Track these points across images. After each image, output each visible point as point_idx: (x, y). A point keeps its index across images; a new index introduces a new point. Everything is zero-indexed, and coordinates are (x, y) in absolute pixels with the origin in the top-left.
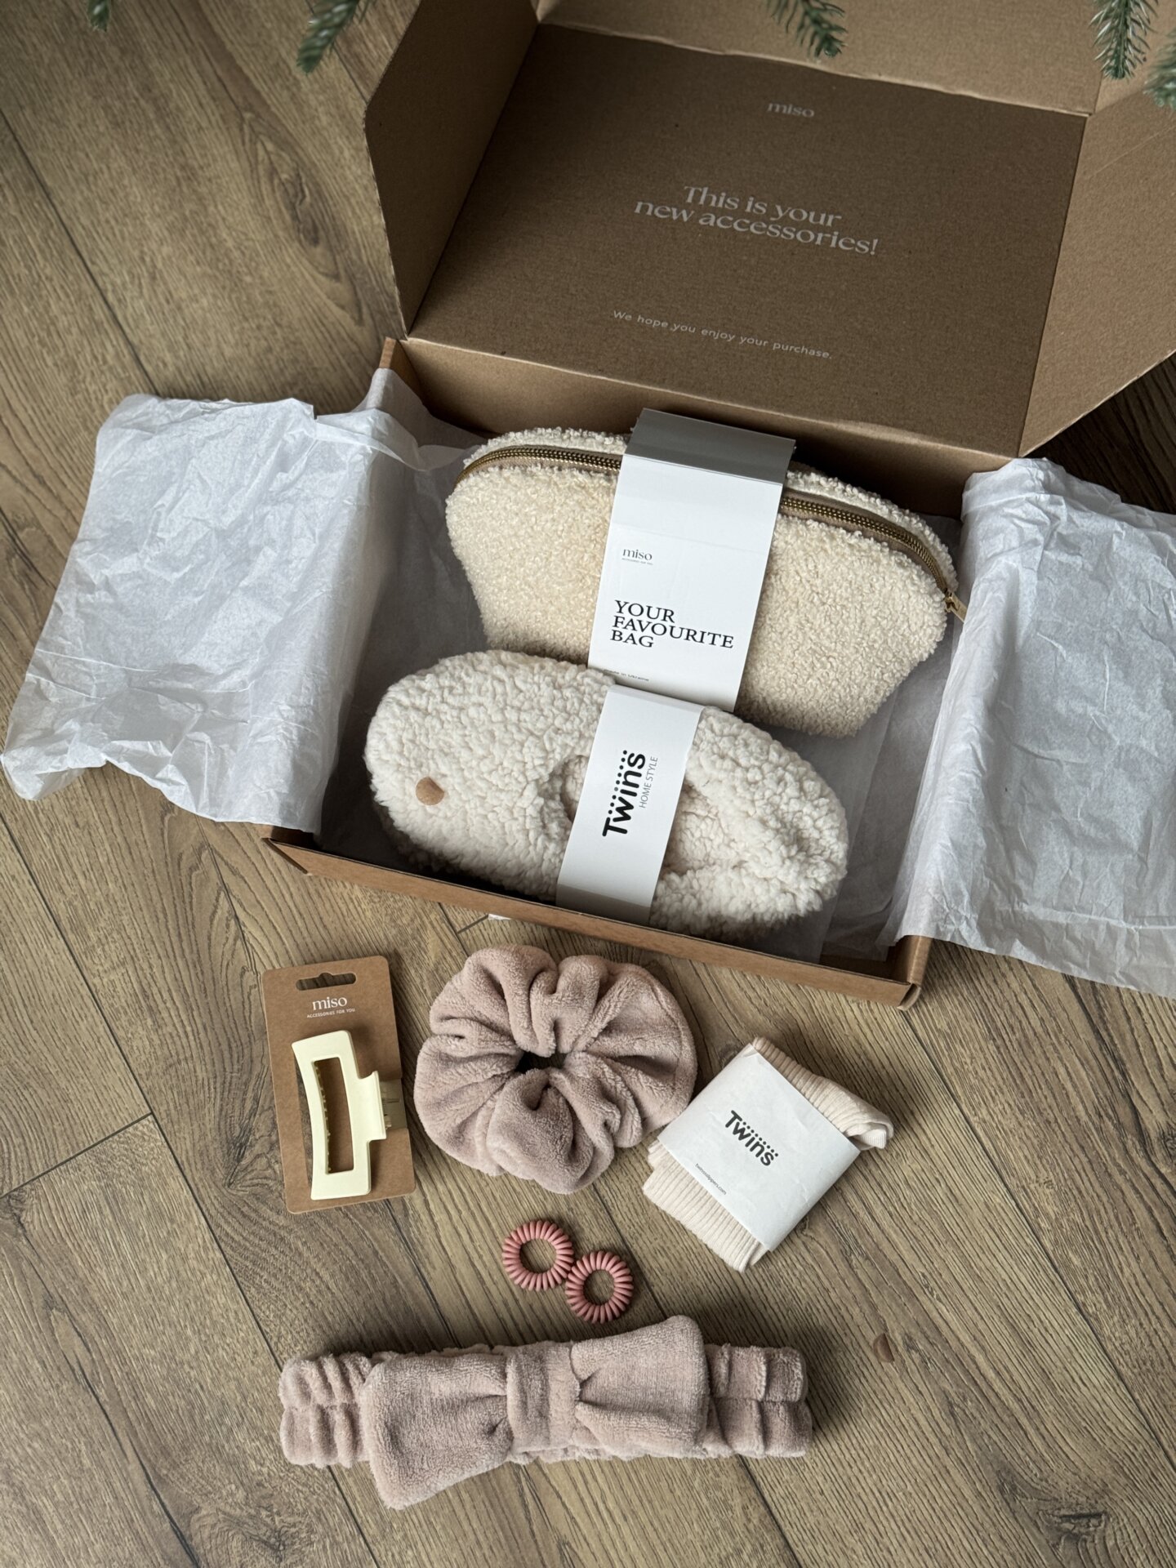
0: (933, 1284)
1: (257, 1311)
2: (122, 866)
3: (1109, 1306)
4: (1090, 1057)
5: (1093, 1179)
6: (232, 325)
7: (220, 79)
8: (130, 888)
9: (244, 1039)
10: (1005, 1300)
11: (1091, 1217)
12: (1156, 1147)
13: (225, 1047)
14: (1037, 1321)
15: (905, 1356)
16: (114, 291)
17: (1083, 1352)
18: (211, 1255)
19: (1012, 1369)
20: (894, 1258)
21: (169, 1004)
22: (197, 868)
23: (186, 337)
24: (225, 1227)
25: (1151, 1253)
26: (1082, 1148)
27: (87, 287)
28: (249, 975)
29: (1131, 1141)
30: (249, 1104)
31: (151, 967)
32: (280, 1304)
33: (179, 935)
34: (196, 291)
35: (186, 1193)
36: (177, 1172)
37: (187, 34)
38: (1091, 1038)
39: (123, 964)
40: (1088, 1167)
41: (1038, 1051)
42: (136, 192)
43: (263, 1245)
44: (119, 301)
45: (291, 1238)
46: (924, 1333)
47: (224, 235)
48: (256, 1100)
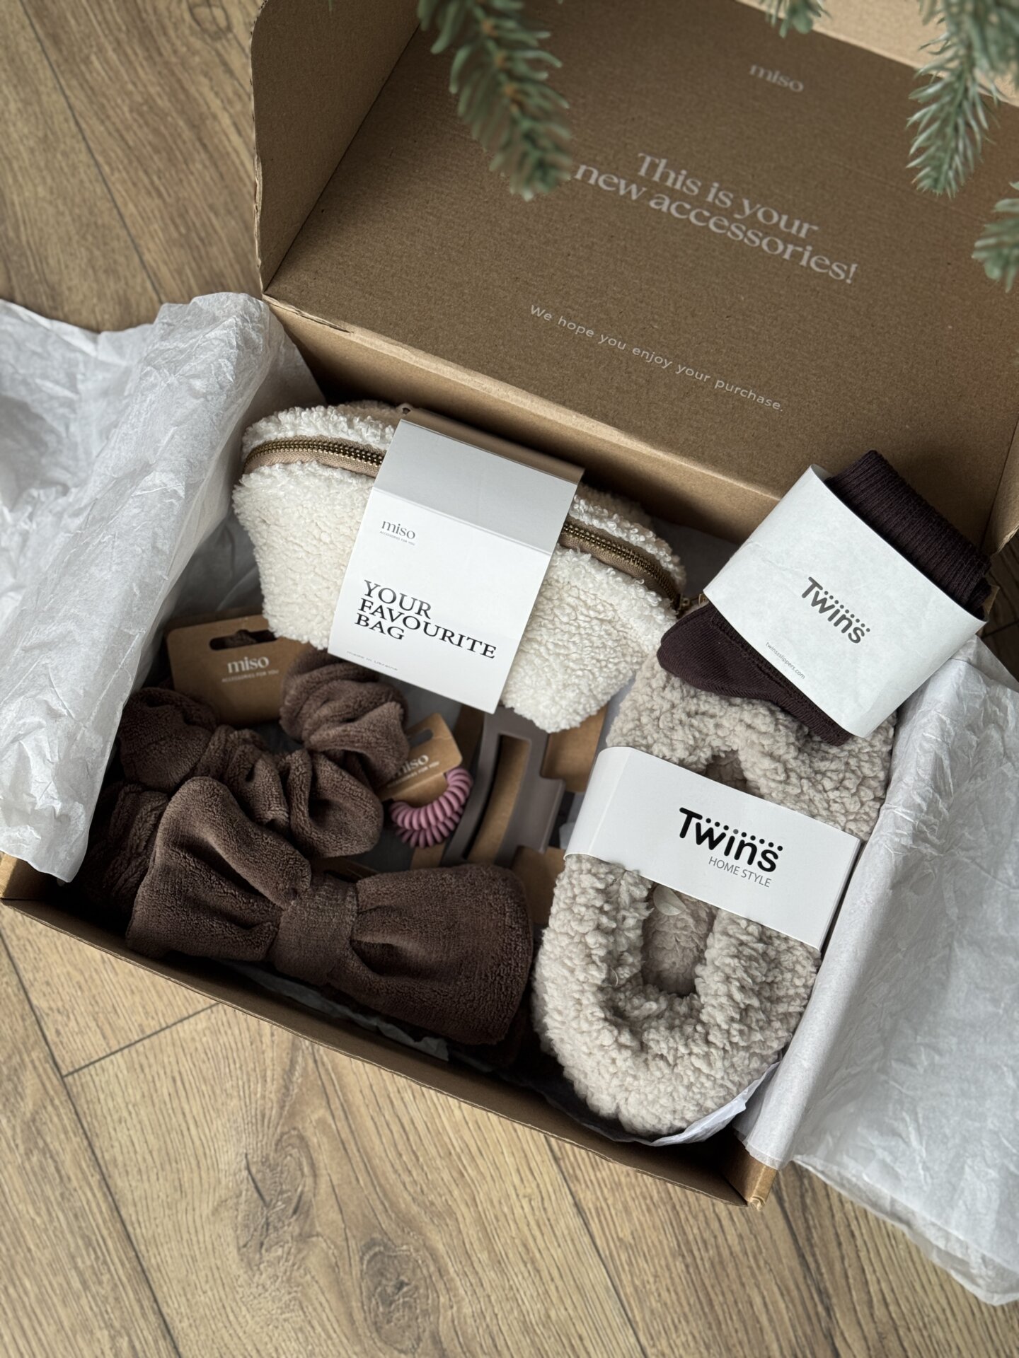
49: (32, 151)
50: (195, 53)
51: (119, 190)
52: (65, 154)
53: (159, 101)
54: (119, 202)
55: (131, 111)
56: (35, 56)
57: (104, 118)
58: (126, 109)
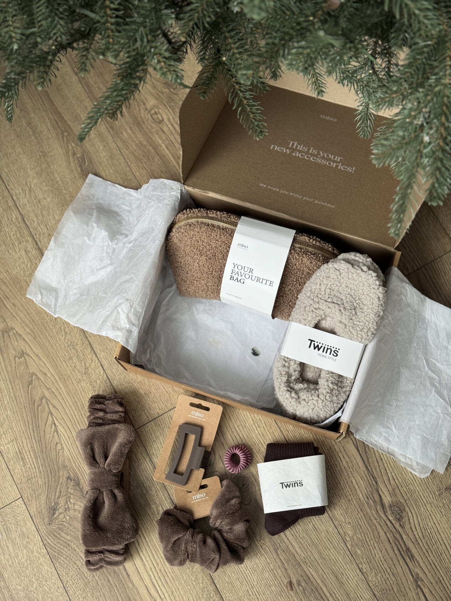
0: (307, 561)
1: (59, 572)
2: (13, 404)
3: (371, 569)
4: (364, 476)
5: (365, 521)
6: (58, 208)
7: (56, 121)
8: (16, 413)
9: (57, 470)
10: (333, 567)
11: (364, 535)
12: (388, 510)
13: (49, 472)
14: (345, 575)
15: (297, 588)
16: (16, 195)
17: (361, 586)
18: (42, 551)
19: (336, 593)
20: (293, 551)
21: (29, 456)
22: (40, 405)
23: (41, 212)
24: (48, 540)
25: (386, 549)
26: (361, 510)
27: (6, 194)
28: (59, 445)
29: (379, 507)
30: (57, 494)
31: (22, 442)
32: (67, 569)
33: (33, 431)
34: (46, 196)
35: (33, 527)
36: (30, 520)
37: (44, 104)
38: (364, 469)
39: (12, 441)
40: (363, 517)
41: (346, 474)
42: (25, 160)
43: (62, 547)
44: (18, 199)
45: (72, 544)
46: (304, 579)
47: (56, 176)
48: (60, 492)
49: (107, 160)
50: (153, 128)
51: (134, 169)
52: (117, 160)
53: (144, 143)
54: (134, 172)
55: (136, 146)
56: (107, 133)
57: (128, 148)
58: (134, 146)
